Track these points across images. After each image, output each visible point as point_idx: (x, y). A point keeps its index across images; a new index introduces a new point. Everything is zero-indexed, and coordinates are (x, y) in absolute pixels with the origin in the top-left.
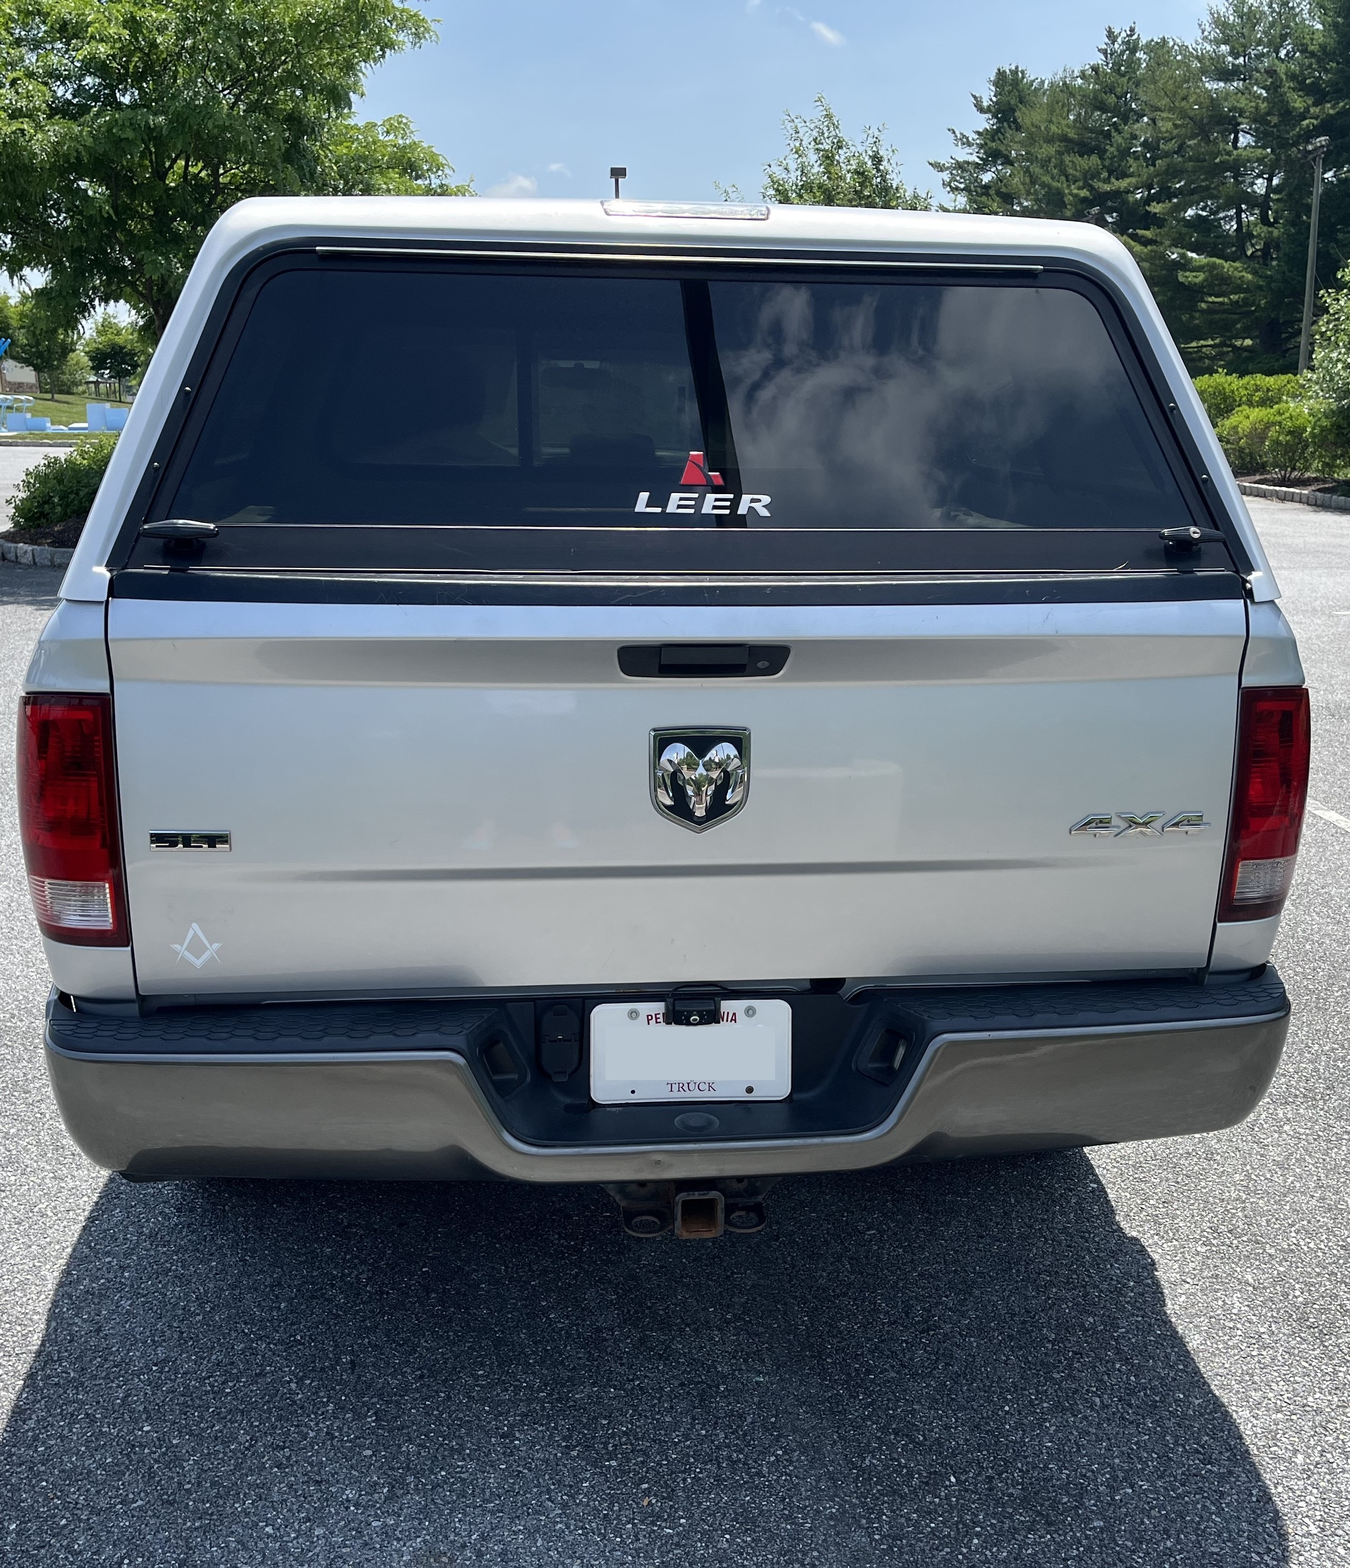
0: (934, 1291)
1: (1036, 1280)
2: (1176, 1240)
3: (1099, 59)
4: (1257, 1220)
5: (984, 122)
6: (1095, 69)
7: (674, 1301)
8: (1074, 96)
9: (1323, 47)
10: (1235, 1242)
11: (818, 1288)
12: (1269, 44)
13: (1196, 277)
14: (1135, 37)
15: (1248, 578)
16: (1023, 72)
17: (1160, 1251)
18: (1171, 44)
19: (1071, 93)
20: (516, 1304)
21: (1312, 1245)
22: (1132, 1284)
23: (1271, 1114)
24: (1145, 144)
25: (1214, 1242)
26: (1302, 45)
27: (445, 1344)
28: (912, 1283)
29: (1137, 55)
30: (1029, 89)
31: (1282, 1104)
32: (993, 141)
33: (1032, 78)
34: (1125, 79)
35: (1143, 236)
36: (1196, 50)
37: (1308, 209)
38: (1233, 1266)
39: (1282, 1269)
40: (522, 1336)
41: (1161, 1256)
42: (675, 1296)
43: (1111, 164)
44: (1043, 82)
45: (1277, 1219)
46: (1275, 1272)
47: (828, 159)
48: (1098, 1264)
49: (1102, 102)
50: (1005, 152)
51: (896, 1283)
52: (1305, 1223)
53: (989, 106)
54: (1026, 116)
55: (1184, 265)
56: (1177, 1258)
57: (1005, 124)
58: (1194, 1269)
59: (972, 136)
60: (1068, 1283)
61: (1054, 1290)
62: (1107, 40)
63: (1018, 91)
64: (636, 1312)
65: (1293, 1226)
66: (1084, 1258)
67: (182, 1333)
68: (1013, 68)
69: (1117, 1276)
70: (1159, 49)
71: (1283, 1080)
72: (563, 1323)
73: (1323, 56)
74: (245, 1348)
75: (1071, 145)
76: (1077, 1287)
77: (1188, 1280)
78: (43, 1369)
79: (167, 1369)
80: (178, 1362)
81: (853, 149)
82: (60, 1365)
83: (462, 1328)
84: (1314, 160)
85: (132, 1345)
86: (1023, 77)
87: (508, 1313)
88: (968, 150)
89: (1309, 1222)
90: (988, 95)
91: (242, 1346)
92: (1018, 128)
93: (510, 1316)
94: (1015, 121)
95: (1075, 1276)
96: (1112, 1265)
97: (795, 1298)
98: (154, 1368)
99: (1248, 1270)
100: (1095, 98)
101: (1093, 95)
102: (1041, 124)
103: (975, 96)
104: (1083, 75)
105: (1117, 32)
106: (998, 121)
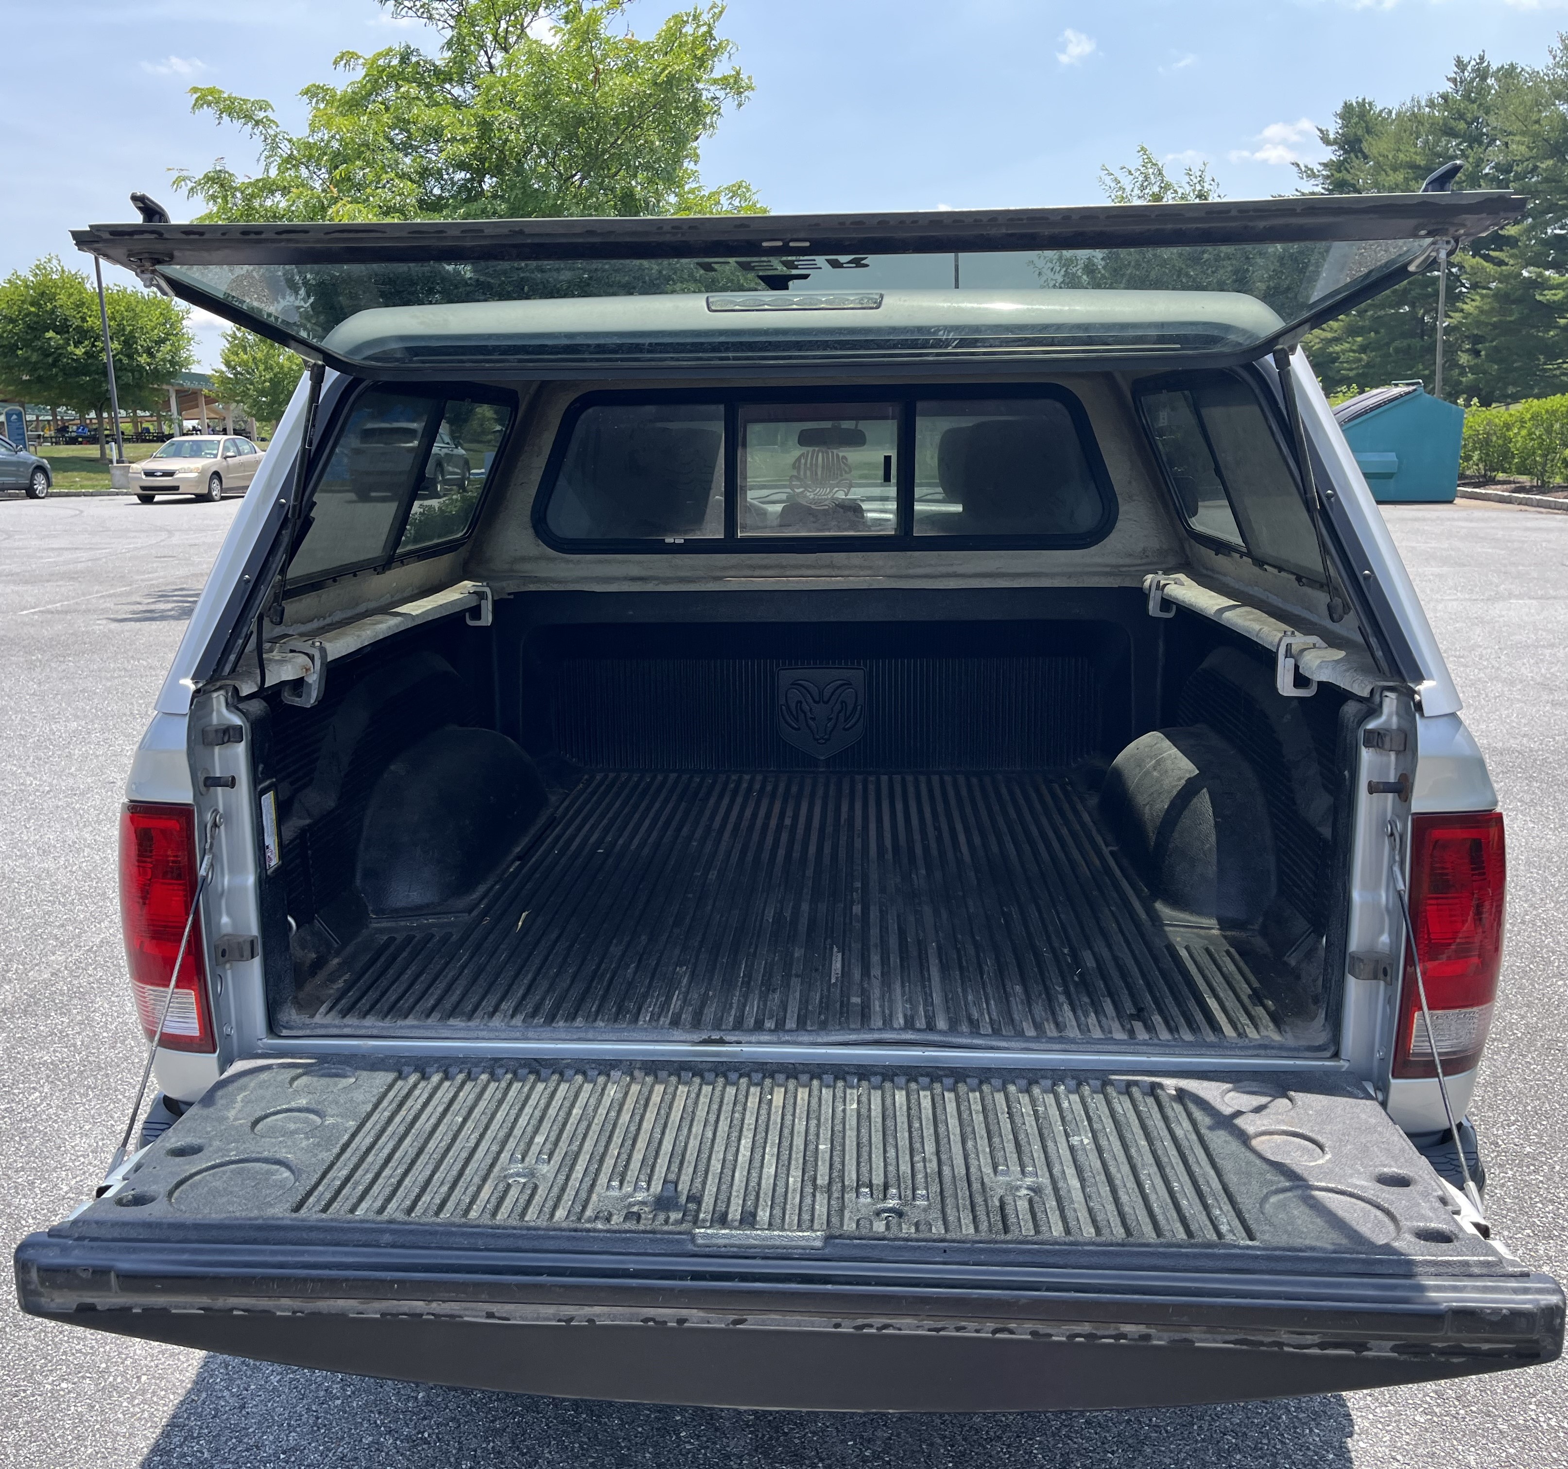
0: (1099, 1444)
1: (1218, 1442)
2: (1392, 1404)
3: (1448, 87)
4: (1492, 1386)
5: (1330, 154)
6: (1445, 97)
7: (813, 1428)
8: (1423, 125)
10: (1462, 1412)
11: (971, 1427)
13: (1555, 295)
14: (1485, 64)
15: (1417, 689)
16: (1370, 104)
17: (1371, 1416)
18: (1519, 70)
19: (1419, 122)
20: (648, 1416)
21: (1553, 1422)
22: (1331, 1456)
23: (1530, 1250)
24: (1497, 167)
25: (1437, 1410)
27: (568, 1457)
28: (1076, 1432)
29: (1489, 81)
30: (1376, 120)
31: (1544, 1238)
32: (1340, 172)
33: (1379, 109)
34: (1475, 106)
35: (1495, 258)
36: (1548, 75)
38: (1455, 1443)
39: (1512, 1451)
40: (648, 1455)
41: (1371, 1424)
42: (816, 1422)
44: (1390, 112)
45: (1516, 1386)
46: (1504, 1455)
48: (1295, 1428)
49: (1452, 129)
50: (1352, 182)
51: (1059, 1429)
52: (1549, 1392)
53: (1335, 139)
54: (1373, 146)
55: (1540, 284)
56: (1390, 1428)
57: (1352, 155)
58: (1408, 1444)
59: (1317, 168)
60: (1256, 1449)
61: (1238, 1457)
62: (1456, 69)
63: (1365, 122)
64: (771, 1438)
65: (1534, 1396)
66: (1280, 1418)
67: (318, 1418)
68: (1361, 101)
69: (1316, 1445)
70: (1509, 73)
71: (1551, 1207)
72: (692, 1444)
74: (372, 1442)
75: (1418, 171)
76: (1266, 1455)
77: (1399, 1457)
78: (181, 1446)
79: (293, 1459)
80: (306, 1451)
81: (1180, 191)
82: (198, 1443)
83: (589, 1439)
85: (268, 1427)
86: (1371, 109)
87: (639, 1426)
88: (1313, 181)
89: (1554, 1392)
90: (1334, 127)
91: (370, 1439)
92: (1366, 157)
93: (640, 1429)
94: (1361, 151)
95: (1265, 1441)
96: (1311, 1430)
97: (943, 1437)
98: (282, 1456)
99: (1472, 1449)
100: (1445, 124)
101: (1441, 122)
102: (1386, 153)
103: (1321, 131)
104: (1431, 104)
105: (1466, 60)
106: (1346, 152)
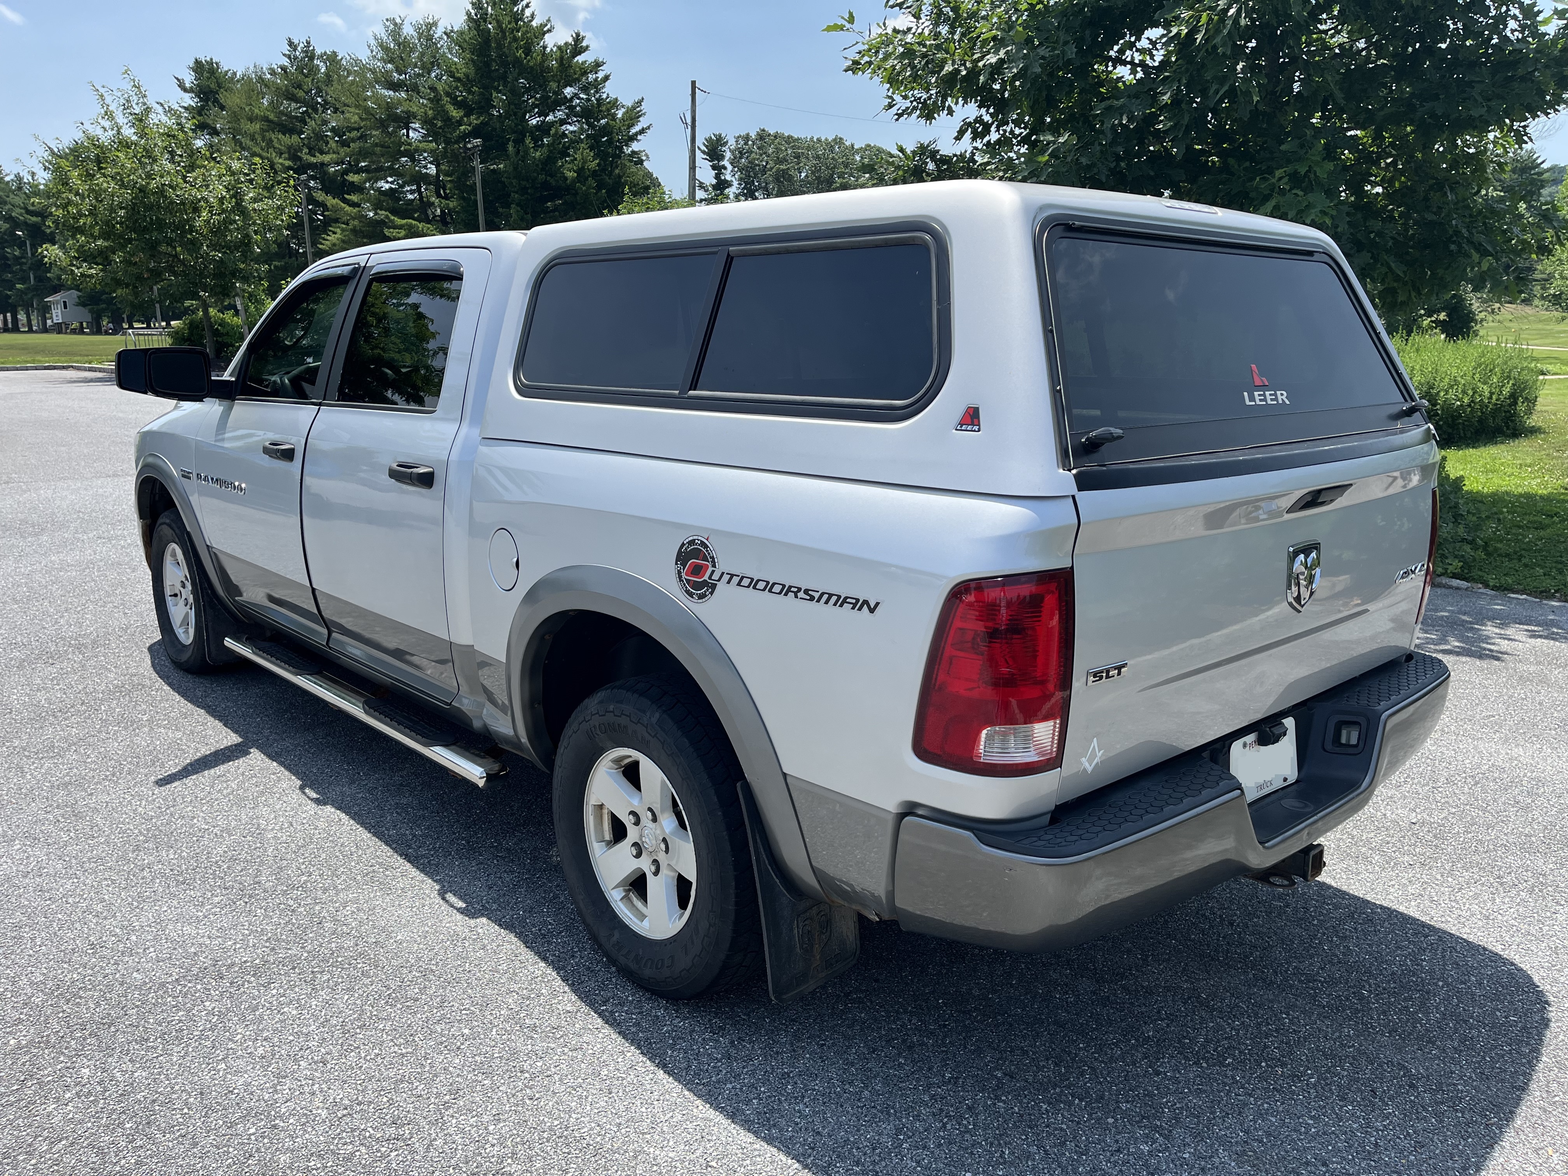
3: (285, 62)
5: (189, 100)
6: (283, 69)
8: (268, 88)
9: (467, 76)
12: (423, 67)
14: (311, 48)
16: (217, 63)
18: (341, 57)
19: (263, 84)
24: (332, 130)
26: (451, 72)
29: (316, 62)
30: (224, 77)
32: (200, 116)
33: (226, 69)
34: (308, 79)
35: (349, 200)
36: (368, 65)
37: (473, 188)
43: (309, 143)
44: (235, 73)
47: (140, 120)
49: (293, 95)
53: (191, 87)
54: (227, 99)
57: (209, 103)
62: (289, 48)
63: (215, 78)
68: (208, 59)
70: (332, 59)
73: (467, 82)
75: (273, 126)
84: (473, 155)
86: (218, 68)
90: (189, 79)
92: (222, 108)
94: (218, 102)
100: (287, 91)
101: (284, 89)
102: (244, 106)
103: (177, 79)
104: (273, 72)
105: (296, 42)
106: (201, 100)
